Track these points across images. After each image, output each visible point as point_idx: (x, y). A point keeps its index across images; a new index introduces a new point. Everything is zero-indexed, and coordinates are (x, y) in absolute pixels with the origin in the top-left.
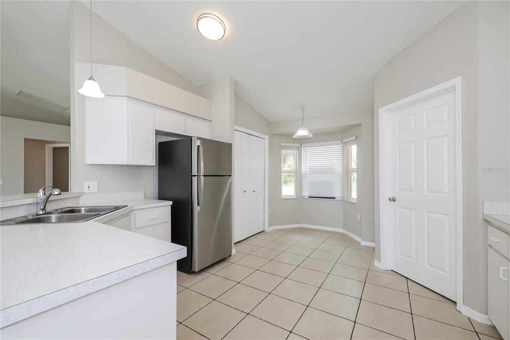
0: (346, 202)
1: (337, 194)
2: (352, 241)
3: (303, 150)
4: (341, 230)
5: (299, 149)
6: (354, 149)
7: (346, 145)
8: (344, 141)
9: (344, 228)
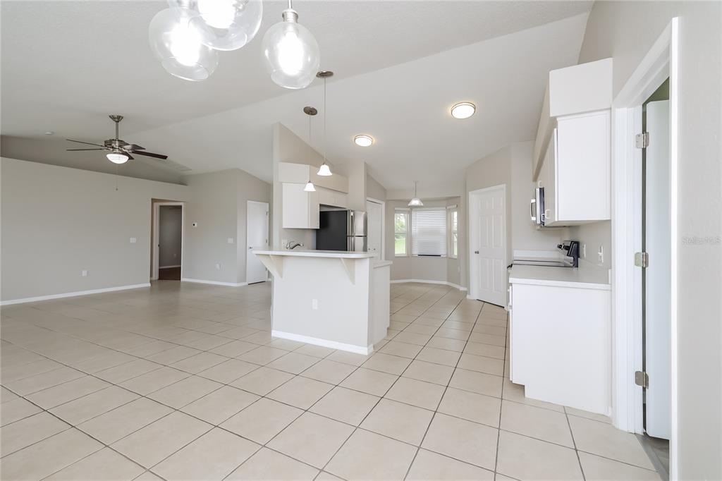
0: (449, 259)
1: (442, 252)
2: (453, 289)
3: (413, 214)
4: (445, 283)
5: (410, 213)
6: (455, 214)
7: (449, 211)
8: (448, 208)
9: (448, 281)
